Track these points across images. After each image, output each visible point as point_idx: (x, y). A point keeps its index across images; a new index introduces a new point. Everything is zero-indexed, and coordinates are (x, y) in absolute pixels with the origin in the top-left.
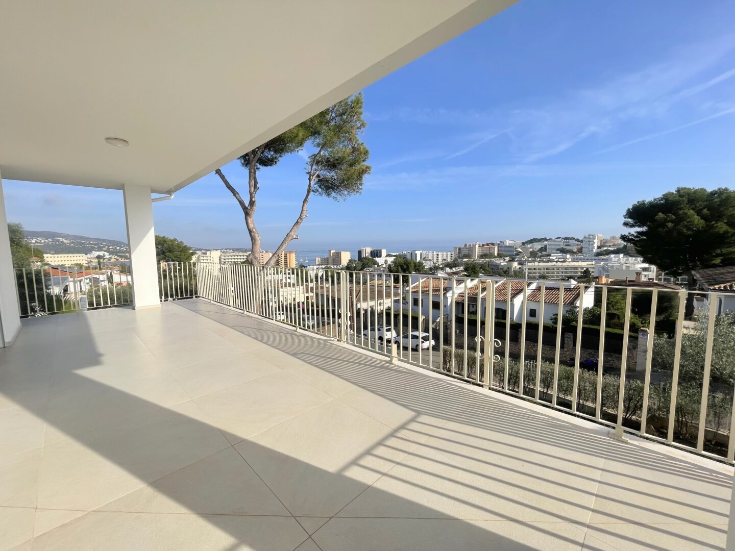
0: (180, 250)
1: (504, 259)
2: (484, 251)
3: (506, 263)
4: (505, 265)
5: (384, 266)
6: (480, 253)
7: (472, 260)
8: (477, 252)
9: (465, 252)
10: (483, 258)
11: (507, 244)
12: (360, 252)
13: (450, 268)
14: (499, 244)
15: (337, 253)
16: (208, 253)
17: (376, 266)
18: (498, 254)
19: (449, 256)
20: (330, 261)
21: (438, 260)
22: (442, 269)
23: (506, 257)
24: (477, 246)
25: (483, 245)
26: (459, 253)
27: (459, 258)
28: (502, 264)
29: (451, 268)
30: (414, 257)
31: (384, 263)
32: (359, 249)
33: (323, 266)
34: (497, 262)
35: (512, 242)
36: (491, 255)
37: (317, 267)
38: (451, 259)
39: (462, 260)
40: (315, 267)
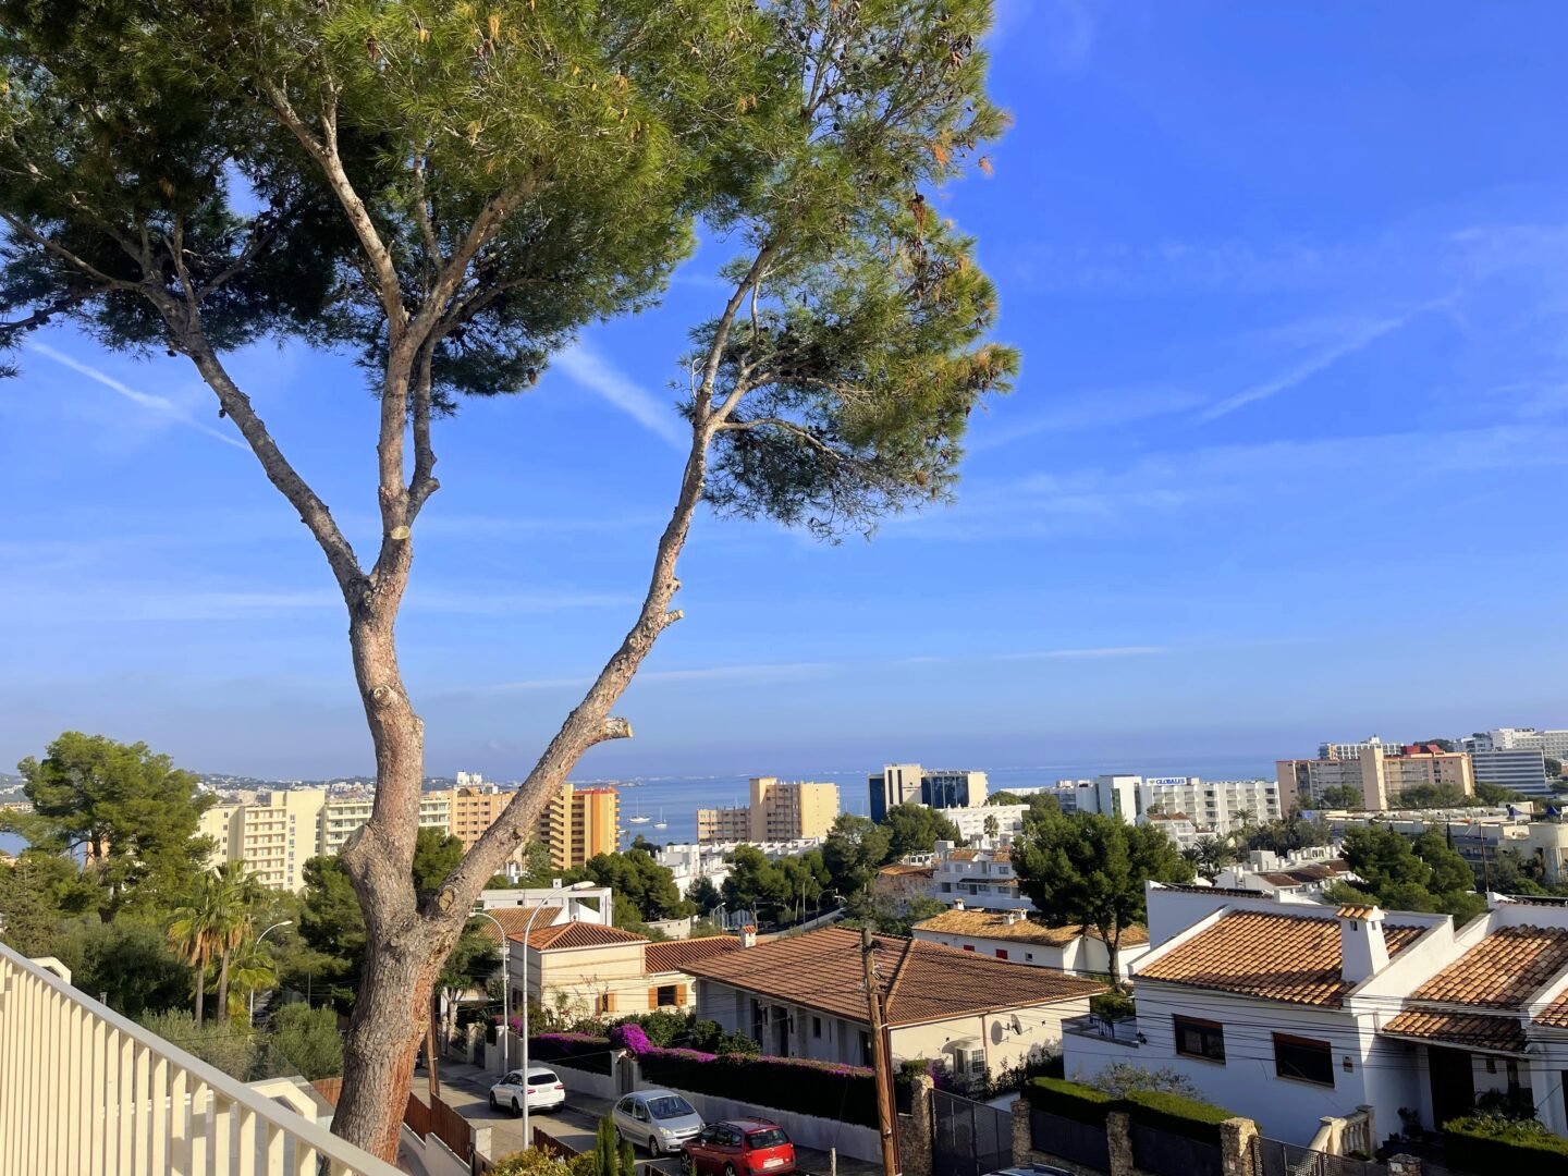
0: (153, 790)
1: (1512, 812)
2: (1412, 777)
3: (1525, 830)
4: (1522, 840)
5: (985, 845)
6: (1398, 787)
7: (1368, 815)
8: (1383, 782)
9: (1329, 779)
10: (1415, 808)
11: (1509, 745)
12: (877, 785)
13: (1278, 855)
14: (1470, 745)
15: (784, 790)
16: (277, 797)
17: (951, 844)
18: (1479, 790)
19: (1261, 796)
20: (757, 823)
21: (1211, 814)
22: (1241, 856)
23: (1519, 799)
24: (1379, 755)
25: (1404, 750)
26: (1303, 784)
27: (1307, 806)
28: (1508, 832)
29: (1282, 852)
30: (1107, 805)
31: (980, 830)
32: (870, 775)
33: (729, 847)
34: (1484, 821)
35: (1528, 735)
36: (1444, 796)
37: (704, 849)
38: (1272, 811)
39: (1322, 818)
40: (696, 850)
